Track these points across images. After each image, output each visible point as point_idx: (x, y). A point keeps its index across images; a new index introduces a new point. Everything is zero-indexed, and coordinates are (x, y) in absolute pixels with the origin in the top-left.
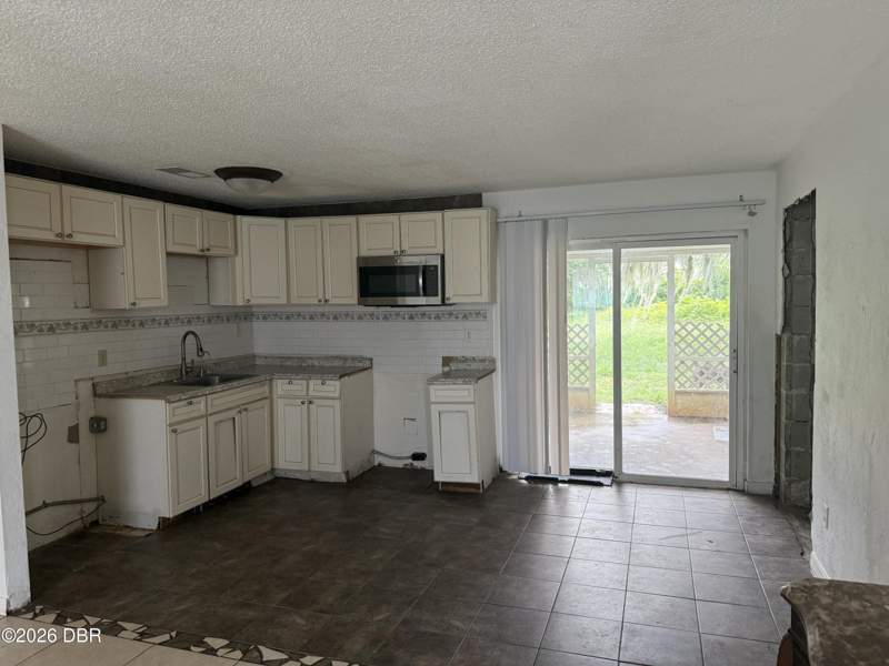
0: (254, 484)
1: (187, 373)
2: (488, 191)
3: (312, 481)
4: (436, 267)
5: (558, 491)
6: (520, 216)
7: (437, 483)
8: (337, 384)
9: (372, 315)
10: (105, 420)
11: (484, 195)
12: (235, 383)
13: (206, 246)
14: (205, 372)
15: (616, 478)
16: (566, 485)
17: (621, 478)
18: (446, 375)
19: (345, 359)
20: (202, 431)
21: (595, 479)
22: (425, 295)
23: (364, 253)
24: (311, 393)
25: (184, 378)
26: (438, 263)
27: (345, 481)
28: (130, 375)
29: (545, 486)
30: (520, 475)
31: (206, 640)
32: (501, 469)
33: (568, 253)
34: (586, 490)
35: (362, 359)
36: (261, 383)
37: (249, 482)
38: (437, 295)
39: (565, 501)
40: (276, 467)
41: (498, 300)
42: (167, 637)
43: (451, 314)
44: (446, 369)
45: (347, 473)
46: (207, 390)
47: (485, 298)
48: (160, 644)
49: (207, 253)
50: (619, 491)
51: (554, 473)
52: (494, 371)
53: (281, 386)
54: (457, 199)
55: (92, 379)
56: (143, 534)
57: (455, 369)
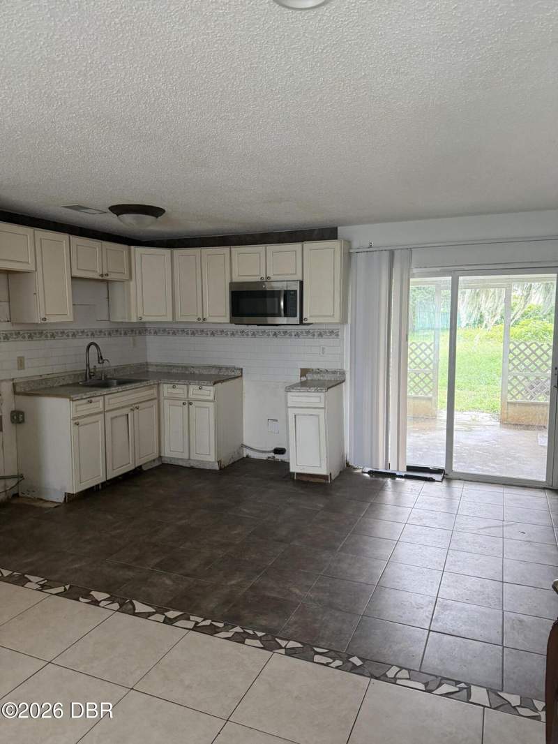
0: (145, 468)
1: (90, 376)
2: (342, 225)
3: (192, 468)
4: (295, 291)
5: (395, 484)
6: (371, 247)
7: (294, 473)
8: (212, 388)
9: (242, 332)
10: (22, 413)
11: (339, 228)
12: (128, 386)
13: (105, 272)
14: (105, 377)
15: (446, 475)
16: (403, 480)
17: (451, 475)
18: (303, 384)
19: (220, 368)
20: (100, 424)
21: (428, 475)
22: (286, 315)
23: (236, 279)
24: (191, 396)
25: (88, 381)
26: (297, 288)
27: (218, 468)
28: (43, 377)
29: (385, 480)
30: (364, 468)
31: (92, 593)
32: (348, 464)
33: (412, 280)
34: (420, 484)
35: (234, 369)
36: (151, 387)
37: (140, 467)
38: (295, 316)
39: (400, 493)
40: (162, 455)
41: (349, 321)
42: (61, 589)
43: (308, 332)
44: (304, 379)
45: (219, 462)
46: (105, 391)
47: (337, 319)
48: (56, 594)
49: (105, 278)
50: (449, 486)
51: (393, 469)
52: (344, 381)
53: (166, 389)
54: (316, 233)
55: (13, 379)
56: (52, 506)
57: (310, 380)
